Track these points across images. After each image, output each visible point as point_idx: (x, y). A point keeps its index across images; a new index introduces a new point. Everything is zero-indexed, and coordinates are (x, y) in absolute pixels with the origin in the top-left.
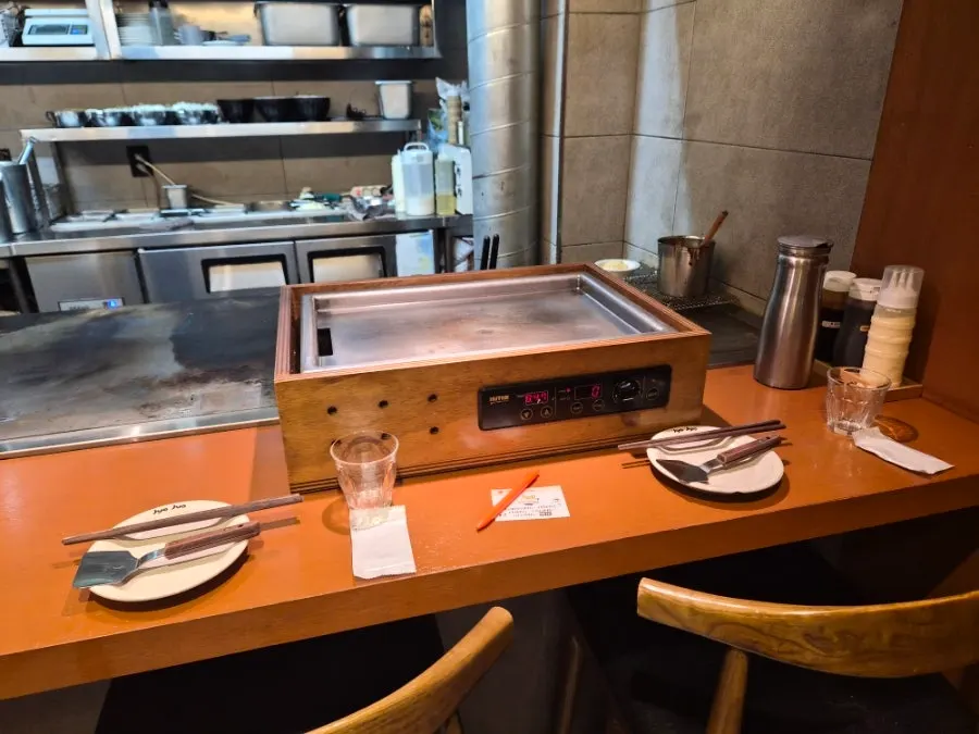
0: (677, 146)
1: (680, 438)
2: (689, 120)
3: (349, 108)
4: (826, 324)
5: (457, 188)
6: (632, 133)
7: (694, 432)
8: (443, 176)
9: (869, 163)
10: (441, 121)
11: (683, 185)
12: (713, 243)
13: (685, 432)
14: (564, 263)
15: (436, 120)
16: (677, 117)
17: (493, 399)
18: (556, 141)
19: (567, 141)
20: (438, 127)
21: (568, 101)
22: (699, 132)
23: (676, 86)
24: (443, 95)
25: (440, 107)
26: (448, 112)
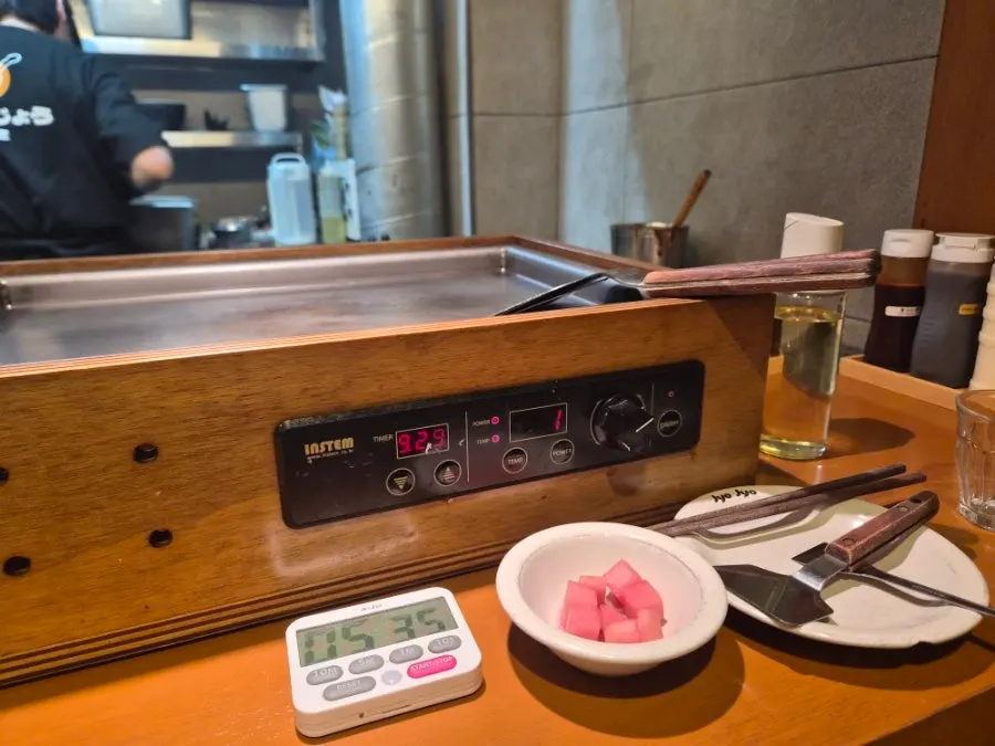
0: (623, 114)
1: (733, 510)
2: (636, 74)
3: (207, 116)
4: (892, 311)
5: (347, 207)
6: (559, 112)
7: (751, 499)
8: (327, 198)
9: (934, 61)
10: (329, 136)
11: (634, 164)
12: (686, 229)
13: (736, 501)
14: (482, 233)
15: (322, 136)
16: (620, 76)
17: (312, 449)
18: (463, 123)
19: (478, 120)
20: (324, 143)
21: (477, 68)
22: (651, 88)
23: (615, 36)
24: (329, 107)
25: (324, 121)
26: (335, 124)
